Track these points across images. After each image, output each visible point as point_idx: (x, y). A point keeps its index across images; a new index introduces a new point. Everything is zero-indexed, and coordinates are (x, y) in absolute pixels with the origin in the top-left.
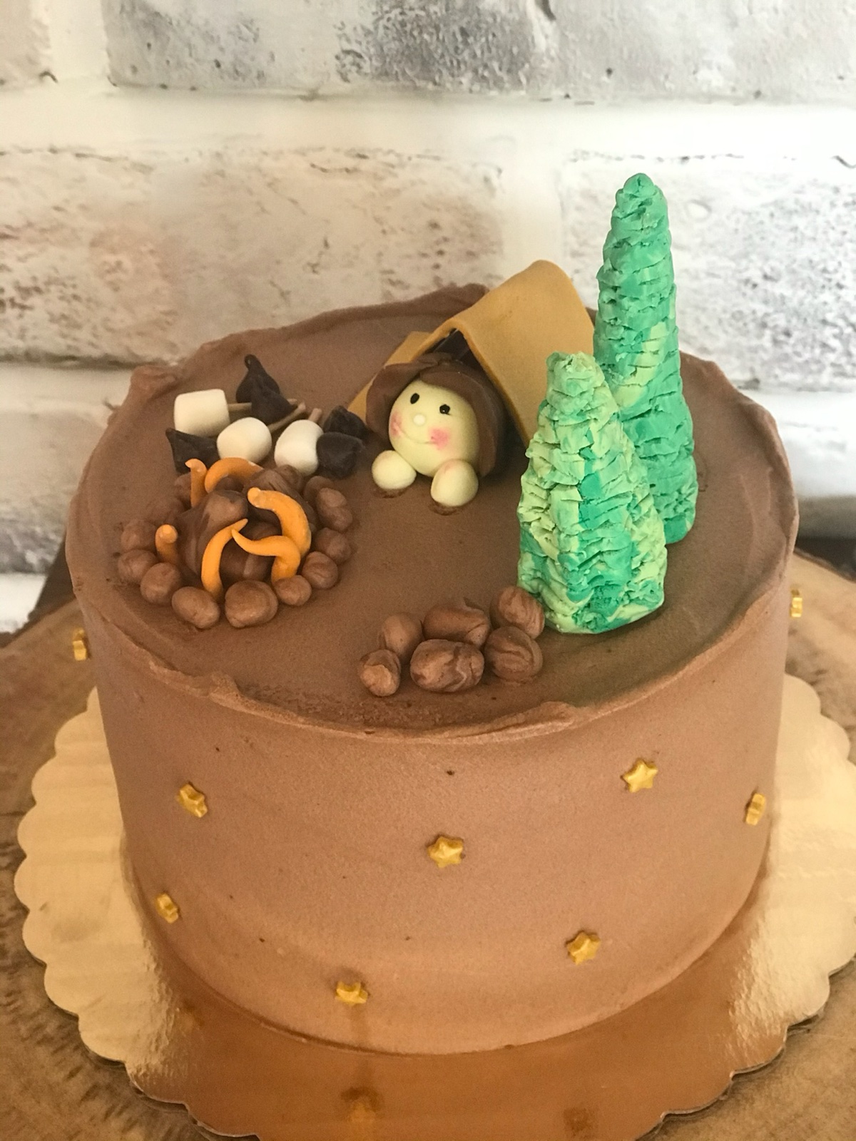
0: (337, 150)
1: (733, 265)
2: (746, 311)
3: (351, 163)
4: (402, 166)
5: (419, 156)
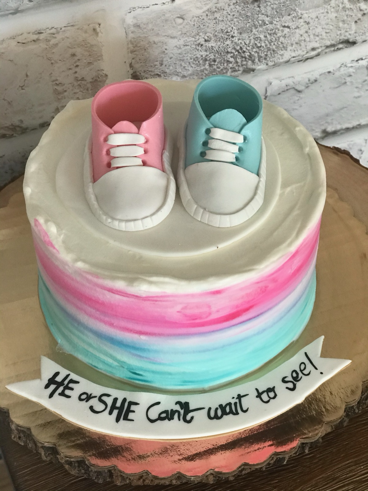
0: (29, 33)
1: (193, 39)
2: (199, 56)
3: (35, 37)
4: (58, 33)
5: (65, 27)
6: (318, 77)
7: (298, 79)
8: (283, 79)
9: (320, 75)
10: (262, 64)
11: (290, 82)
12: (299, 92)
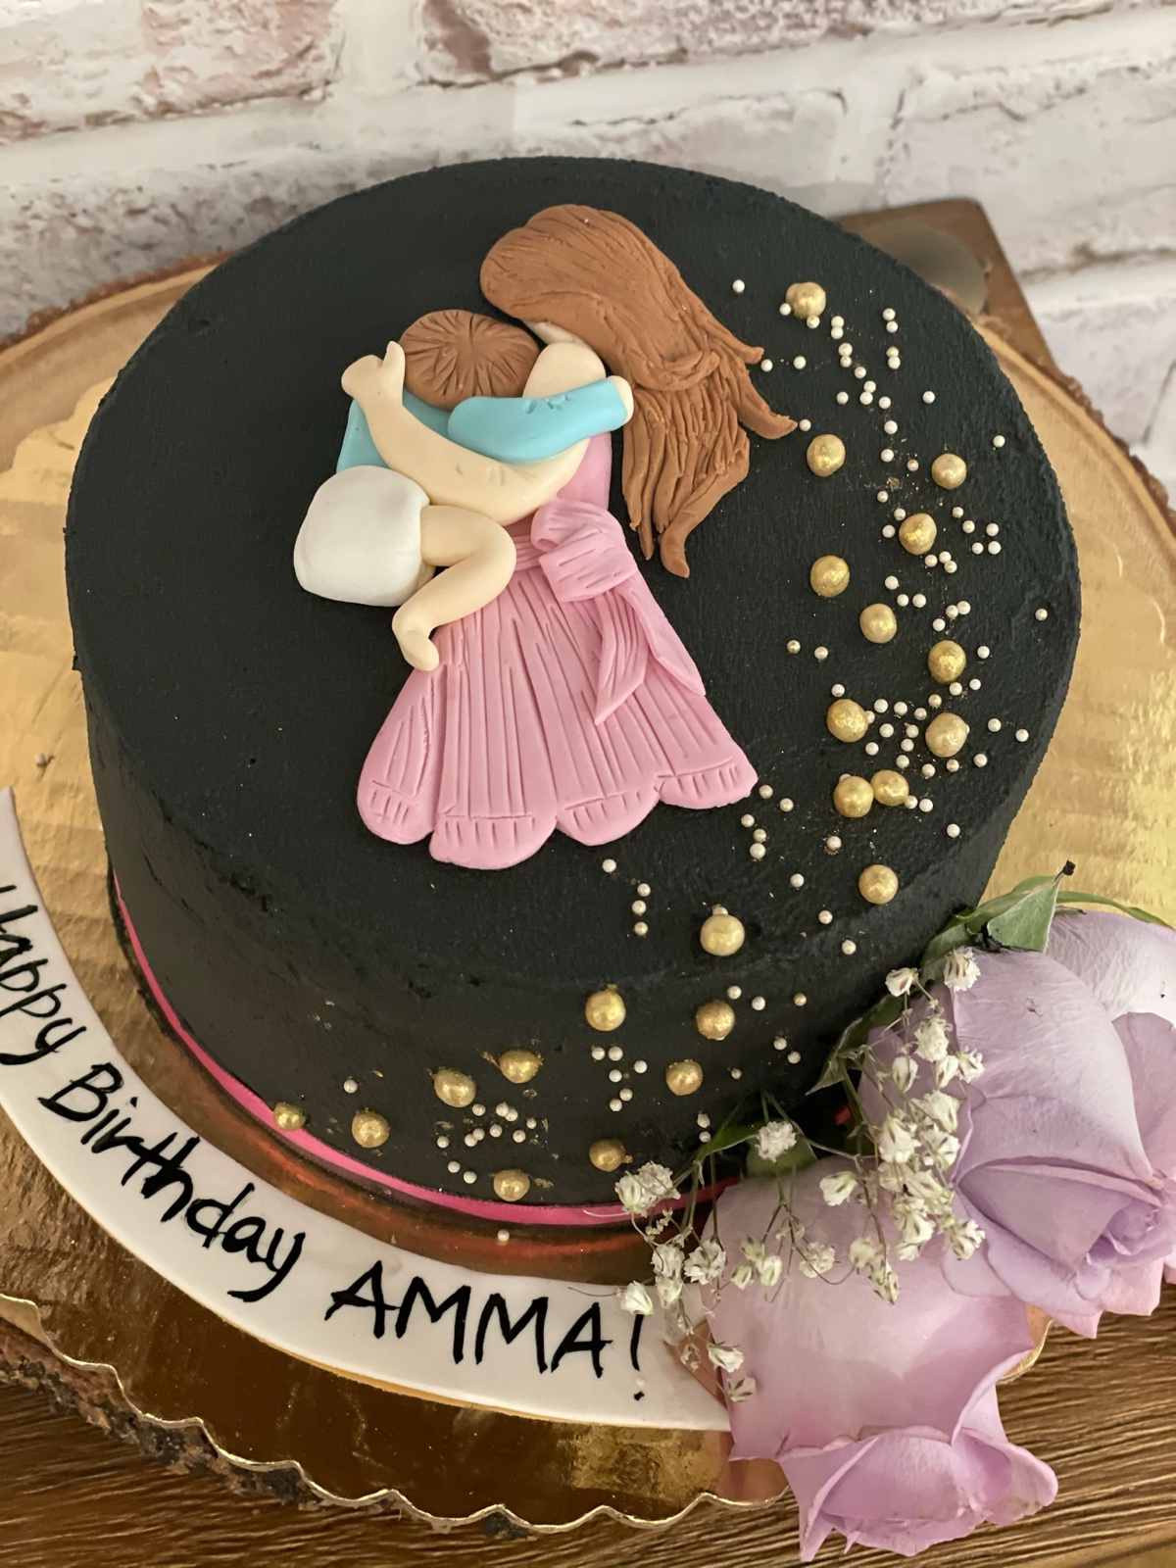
6: (1092, 80)
7: (1017, 76)
8: (967, 73)
9: (1101, 75)
10: (898, 15)
11: (990, 82)
12: (1017, 118)
